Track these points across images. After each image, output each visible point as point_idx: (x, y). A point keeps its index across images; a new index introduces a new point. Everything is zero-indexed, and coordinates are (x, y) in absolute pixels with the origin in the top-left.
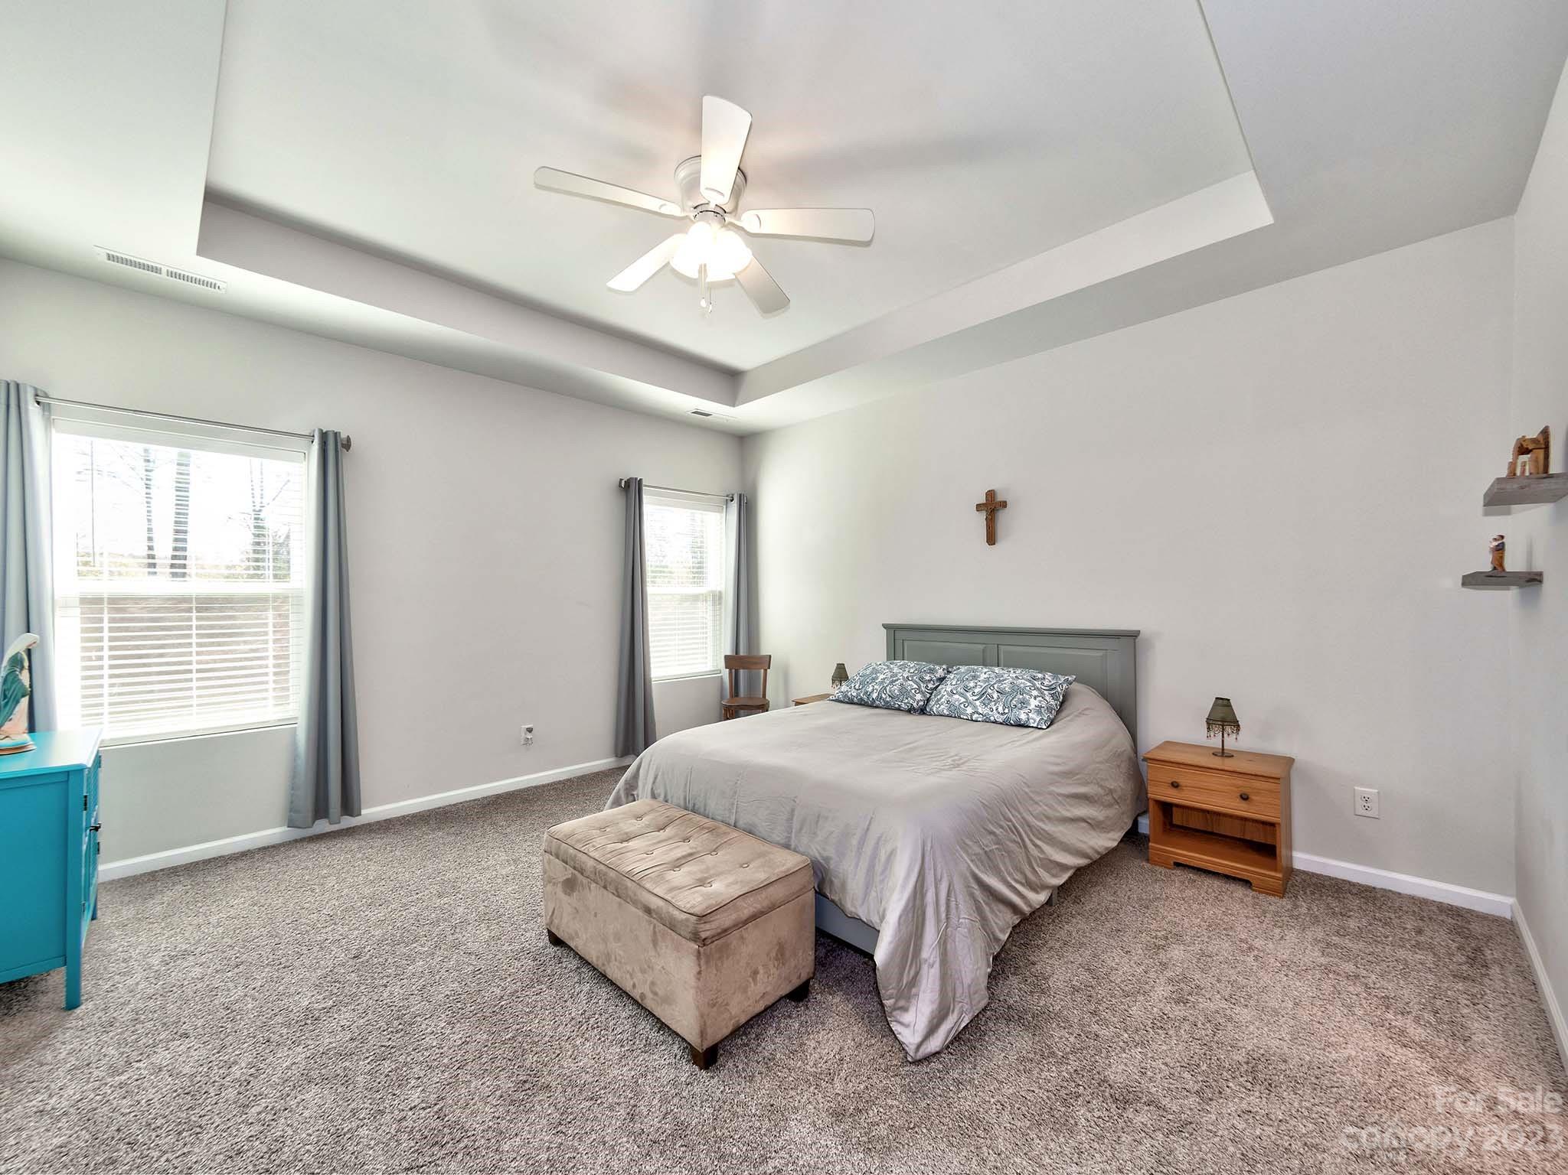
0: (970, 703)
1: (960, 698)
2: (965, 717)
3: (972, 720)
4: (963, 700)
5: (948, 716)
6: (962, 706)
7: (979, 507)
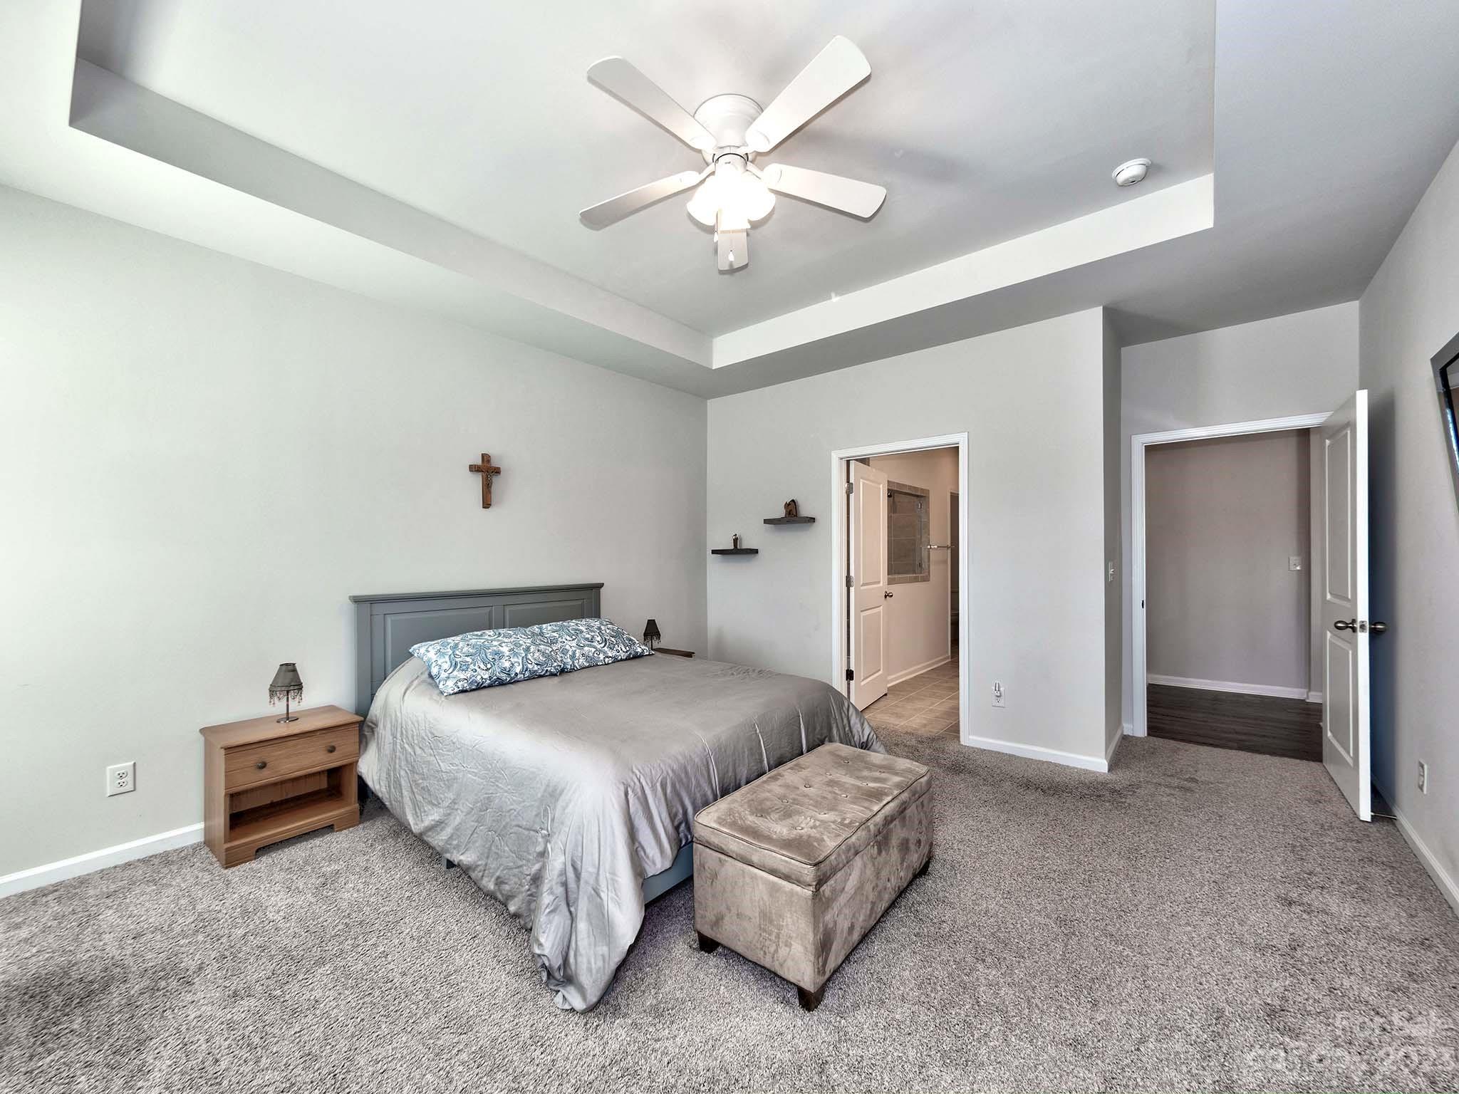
0: (600, 651)
1: (591, 649)
2: (601, 664)
3: (606, 664)
4: (593, 650)
5: (588, 667)
6: (595, 655)
7: (474, 469)
